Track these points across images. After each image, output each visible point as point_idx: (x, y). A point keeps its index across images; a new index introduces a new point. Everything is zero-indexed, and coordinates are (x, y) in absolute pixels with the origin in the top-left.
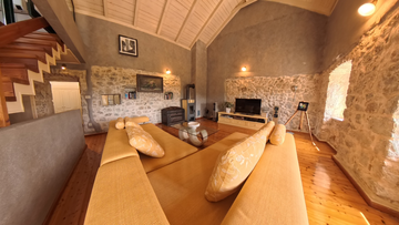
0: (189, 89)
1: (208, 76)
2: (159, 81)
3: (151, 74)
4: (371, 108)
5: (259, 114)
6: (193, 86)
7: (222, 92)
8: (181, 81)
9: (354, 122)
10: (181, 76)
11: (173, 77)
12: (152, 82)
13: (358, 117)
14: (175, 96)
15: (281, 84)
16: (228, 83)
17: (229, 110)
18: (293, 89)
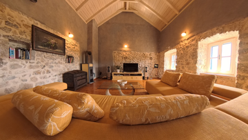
0: (87, 56)
1: (99, 47)
2: (61, 41)
3: (51, 31)
4: (188, 64)
5: (137, 71)
6: (90, 53)
7: (111, 59)
8: (80, 47)
9: (181, 69)
10: (81, 43)
11: (74, 42)
12: (53, 41)
13: (183, 67)
14: (75, 60)
15: (145, 56)
16: (115, 54)
17: (118, 71)
18: (151, 59)
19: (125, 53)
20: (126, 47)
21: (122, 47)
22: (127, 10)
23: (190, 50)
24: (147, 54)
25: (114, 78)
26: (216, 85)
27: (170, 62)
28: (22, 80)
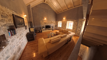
2: (23, 20)
5: (50, 28)
12: (21, 21)
16: (41, 22)
17: (44, 28)
18: (54, 23)
19: (45, 21)
20: (45, 19)
21: (44, 19)
22: (45, 3)
23: (65, 23)
24: (53, 21)
25: (43, 31)
26: (69, 32)
27: (60, 24)
28: (17, 45)
